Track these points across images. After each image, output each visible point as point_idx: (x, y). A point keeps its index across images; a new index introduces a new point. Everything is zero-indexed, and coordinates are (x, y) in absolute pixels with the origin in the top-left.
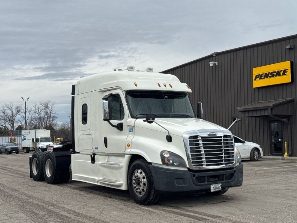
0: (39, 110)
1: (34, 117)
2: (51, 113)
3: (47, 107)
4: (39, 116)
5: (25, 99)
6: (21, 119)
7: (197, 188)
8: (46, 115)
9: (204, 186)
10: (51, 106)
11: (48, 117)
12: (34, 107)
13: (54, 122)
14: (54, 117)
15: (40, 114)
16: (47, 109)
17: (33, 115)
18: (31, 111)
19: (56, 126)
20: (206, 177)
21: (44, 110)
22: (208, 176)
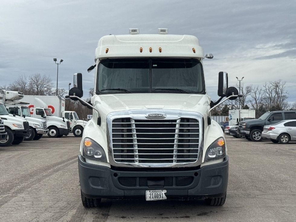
0: (269, 90)
1: (263, 97)
2: (282, 93)
3: (277, 86)
4: (269, 95)
5: (240, 79)
6: (252, 99)
7: (120, 193)
8: (277, 95)
9: (133, 191)
10: (282, 85)
11: (278, 97)
12: (264, 86)
13: (285, 101)
14: (284, 96)
15: (271, 94)
16: (278, 89)
17: (263, 95)
18: (261, 91)
19: (287, 106)
20: (138, 178)
21: (275, 90)
22: (140, 178)
